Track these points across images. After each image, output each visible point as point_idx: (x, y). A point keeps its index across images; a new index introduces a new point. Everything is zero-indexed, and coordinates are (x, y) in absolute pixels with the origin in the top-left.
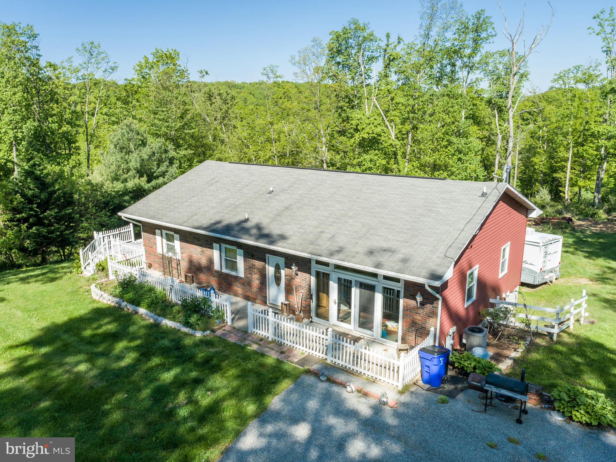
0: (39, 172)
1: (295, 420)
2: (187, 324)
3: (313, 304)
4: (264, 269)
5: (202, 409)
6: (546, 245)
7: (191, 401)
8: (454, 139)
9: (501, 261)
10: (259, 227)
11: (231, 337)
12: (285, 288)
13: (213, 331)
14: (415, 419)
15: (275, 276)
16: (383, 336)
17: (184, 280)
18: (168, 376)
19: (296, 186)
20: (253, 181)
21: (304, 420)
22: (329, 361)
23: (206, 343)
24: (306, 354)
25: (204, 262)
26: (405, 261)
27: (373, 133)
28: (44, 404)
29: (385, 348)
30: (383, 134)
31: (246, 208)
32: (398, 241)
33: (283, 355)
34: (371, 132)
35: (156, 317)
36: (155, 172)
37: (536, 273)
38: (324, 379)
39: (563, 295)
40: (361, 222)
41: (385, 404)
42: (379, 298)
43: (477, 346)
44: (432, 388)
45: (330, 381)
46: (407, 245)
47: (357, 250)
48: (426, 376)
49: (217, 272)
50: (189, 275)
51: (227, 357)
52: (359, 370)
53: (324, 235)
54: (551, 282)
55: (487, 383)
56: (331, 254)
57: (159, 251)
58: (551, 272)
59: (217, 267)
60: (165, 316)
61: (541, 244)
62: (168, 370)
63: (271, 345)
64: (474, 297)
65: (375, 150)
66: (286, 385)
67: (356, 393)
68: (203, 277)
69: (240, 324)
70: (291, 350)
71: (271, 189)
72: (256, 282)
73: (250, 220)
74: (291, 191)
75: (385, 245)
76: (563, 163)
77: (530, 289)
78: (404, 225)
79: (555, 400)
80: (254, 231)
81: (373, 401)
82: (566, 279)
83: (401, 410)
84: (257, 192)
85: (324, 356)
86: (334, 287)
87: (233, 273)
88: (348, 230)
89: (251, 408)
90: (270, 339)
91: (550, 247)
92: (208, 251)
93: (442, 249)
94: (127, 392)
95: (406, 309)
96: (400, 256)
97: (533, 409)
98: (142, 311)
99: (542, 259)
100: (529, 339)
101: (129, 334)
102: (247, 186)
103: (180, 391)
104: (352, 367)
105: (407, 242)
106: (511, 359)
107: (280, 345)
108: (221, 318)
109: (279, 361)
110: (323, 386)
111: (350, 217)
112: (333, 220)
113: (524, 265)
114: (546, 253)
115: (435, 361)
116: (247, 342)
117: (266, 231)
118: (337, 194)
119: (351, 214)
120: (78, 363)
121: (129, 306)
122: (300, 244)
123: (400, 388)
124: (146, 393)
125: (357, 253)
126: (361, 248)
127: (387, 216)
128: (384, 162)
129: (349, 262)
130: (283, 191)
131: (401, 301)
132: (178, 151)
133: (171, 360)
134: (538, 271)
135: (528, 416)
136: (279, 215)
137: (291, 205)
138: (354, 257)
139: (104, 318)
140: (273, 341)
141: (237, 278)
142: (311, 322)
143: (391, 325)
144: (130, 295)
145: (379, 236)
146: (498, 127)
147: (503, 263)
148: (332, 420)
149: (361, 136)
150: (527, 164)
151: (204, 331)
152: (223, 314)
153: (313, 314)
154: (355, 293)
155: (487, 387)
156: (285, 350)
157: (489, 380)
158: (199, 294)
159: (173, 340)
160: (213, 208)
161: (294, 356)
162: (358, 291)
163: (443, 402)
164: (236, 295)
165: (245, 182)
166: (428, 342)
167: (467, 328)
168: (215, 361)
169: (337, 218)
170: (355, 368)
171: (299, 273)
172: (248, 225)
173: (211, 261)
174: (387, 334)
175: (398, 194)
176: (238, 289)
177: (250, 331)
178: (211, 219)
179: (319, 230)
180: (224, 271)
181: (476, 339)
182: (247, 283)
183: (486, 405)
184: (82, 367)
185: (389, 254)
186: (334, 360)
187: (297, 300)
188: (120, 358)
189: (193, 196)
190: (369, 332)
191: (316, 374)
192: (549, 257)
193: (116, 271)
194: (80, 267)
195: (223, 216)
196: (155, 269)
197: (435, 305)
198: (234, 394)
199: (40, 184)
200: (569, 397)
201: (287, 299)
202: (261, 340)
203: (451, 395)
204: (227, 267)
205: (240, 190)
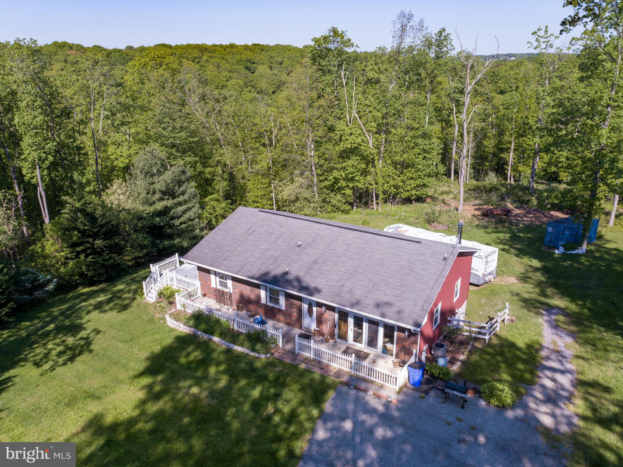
0: (89, 209)
1: (343, 419)
2: (253, 350)
3: (336, 331)
4: (301, 306)
5: (286, 417)
6: (486, 257)
7: (277, 411)
8: (420, 141)
9: (456, 291)
10: (298, 280)
11: (285, 358)
12: (316, 319)
13: (272, 354)
14: (408, 411)
15: (309, 310)
16: (383, 352)
17: (236, 308)
18: (256, 393)
19: (317, 240)
20: (283, 233)
21: (347, 417)
22: (352, 373)
23: (270, 364)
24: (337, 369)
25: (253, 297)
26: (399, 312)
27: (355, 143)
28: (186, 420)
29: (385, 360)
30: (363, 144)
31: (283, 260)
32: (393, 296)
33: (323, 370)
34: (353, 142)
35: (227, 344)
36: (176, 192)
37: (479, 277)
38: (352, 387)
39: (497, 295)
40: (368, 278)
41: (390, 402)
42: (381, 331)
43: (440, 357)
44: (415, 388)
45: (357, 388)
46: (399, 299)
47: (368, 303)
48: (412, 381)
49: (264, 304)
50: (241, 305)
51: (287, 374)
52: (372, 379)
53: (344, 288)
54: (490, 281)
55: (447, 387)
56: (352, 306)
57: (213, 285)
58: (490, 274)
59: (263, 301)
60: (234, 343)
61: (484, 257)
62: (254, 388)
63: (313, 363)
64: (438, 322)
65: (356, 156)
66: (331, 394)
67: (373, 396)
68: (252, 307)
69: (289, 347)
70: (328, 366)
71: (300, 243)
72: (295, 314)
73: (290, 272)
74: (315, 245)
75: (386, 299)
76: (508, 145)
77: (475, 287)
78: (396, 282)
79: (482, 392)
80: (295, 283)
81: (384, 401)
82: (500, 277)
83: (400, 405)
84: (289, 245)
85: (349, 370)
86: (351, 321)
87: (277, 306)
88: (360, 285)
89: (315, 412)
90: (312, 358)
91: (489, 257)
92: (257, 290)
93: (420, 303)
94: (235, 406)
95: (398, 339)
96: (396, 309)
97: (470, 398)
98: (216, 339)
99: (484, 267)
100: (471, 344)
101: (213, 359)
102: (279, 237)
103: (268, 403)
104: (368, 377)
105: (399, 297)
106: (460, 361)
107: (320, 362)
108: (275, 342)
109: (323, 376)
110: (353, 392)
111: (360, 273)
112: (348, 275)
113: (472, 271)
114: (487, 262)
115: (417, 373)
116: (298, 362)
117: (304, 284)
118: (349, 251)
119: (360, 270)
120: (190, 387)
121: (203, 335)
122: (330, 296)
123: (397, 389)
124: (246, 407)
125: (368, 304)
126: (370, 301)
127: (384, 274)
128: (364, 166)
129: (364, 311)
130: (308, 245)
131: (396, 333)
132: (183, 157)
133: (253, 380)
134: (481, 276)
135: (468, 403)
136: (310, 268)
137: (316, 259)
138: (366, 308)
139: (189, 346)
140: (314, 360)
141: (280, 310)
142: (336, 342)
143: (389, 346)
144: (203, 327)
145: (381, 291)
146: (455, 118)
147: (457, 292)
148: (363, 417)
149: (345, 146)
150: (479, 146)
151: (266, 354)
152: (277, 341)
153: (336, 337)
154: (365, 325)
155: (447, 390)
156: (323, 366)
157: (448, 385)
158: (258, 327)
159: (247, 363)
160: (258, 258)
161: (331, 371)
162: (367, 324)
163: (423, 398)
164: (279, 321)
165: (277, 234)
166: (412, 360)
167: (434, 344)
168: (281, 380)
169: (351, 274)
170: (370, 378)
171: (327, 311)
172: (290, 277)
173: (259, 297)
174: (385, 350)
175: (390, 254)
176: (281, 317)
177: (296, 353)
178: (259, 270)
179: (340, 284)
180: (269, 304)
181: (440, 352)
182: (287, 314)
183: (446, 398)
184: (195, 390)
185: (389, 306)
186: (356, 373)
187: (326, 328)
188: (216, 380)
189: (239, 246)
190: (375, 350)
191: (347, 384)
192: (489, 264)
193: (184, 305)
194: (143, 294)
195: (268, 267)
196: (209, 297)
197: (416, 337)
198: (302, 403)
199: (90, 218)
200: (489, 391)
201: (318, 326)
202: (306, 359)
203: (427, 392)
204: (270, 301)
205: (275, 242)
